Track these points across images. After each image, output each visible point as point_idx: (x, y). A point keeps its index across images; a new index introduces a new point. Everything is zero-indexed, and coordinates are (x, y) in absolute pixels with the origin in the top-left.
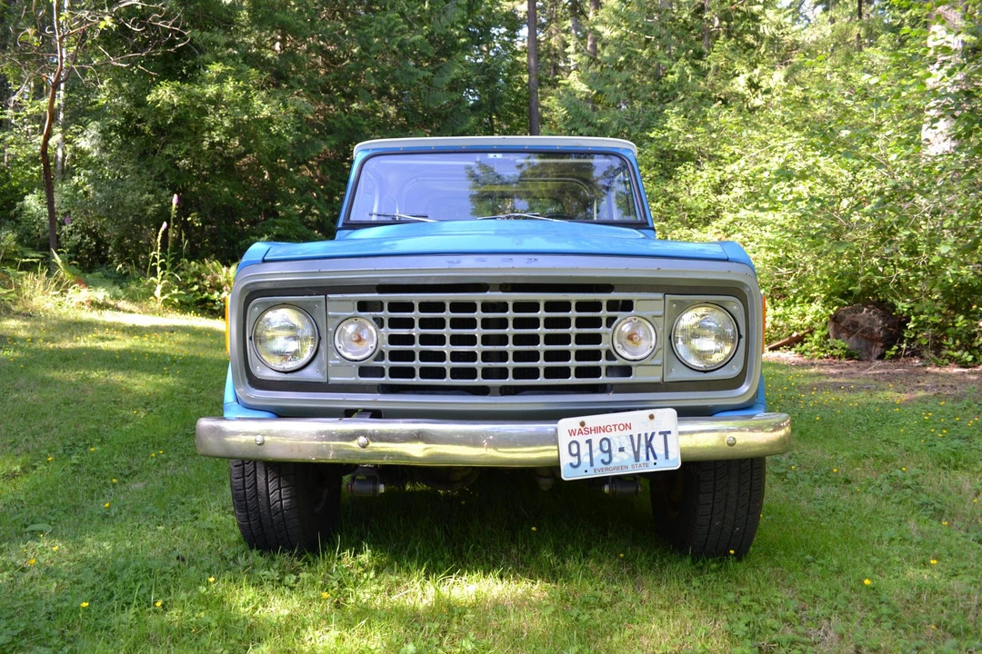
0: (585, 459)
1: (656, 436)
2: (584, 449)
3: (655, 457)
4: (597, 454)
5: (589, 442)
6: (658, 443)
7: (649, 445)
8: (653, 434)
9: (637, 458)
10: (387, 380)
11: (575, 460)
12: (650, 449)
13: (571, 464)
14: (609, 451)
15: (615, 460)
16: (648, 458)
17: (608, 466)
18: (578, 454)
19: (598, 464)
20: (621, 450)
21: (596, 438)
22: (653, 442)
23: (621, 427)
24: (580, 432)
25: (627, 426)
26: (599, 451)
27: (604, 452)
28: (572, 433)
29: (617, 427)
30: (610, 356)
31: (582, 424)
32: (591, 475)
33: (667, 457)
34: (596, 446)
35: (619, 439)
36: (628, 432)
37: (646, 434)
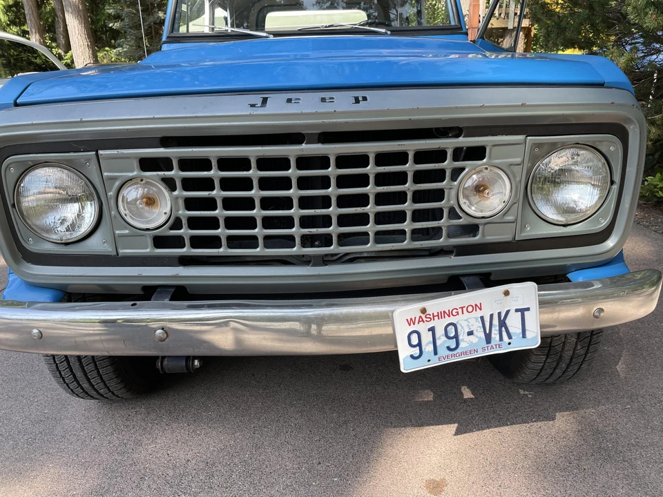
0: (428, 348)
1: (512, 313)
2: (427, 338)
3: (510, 337)
4: (441, 340)
5: (432, 330)
6: (514, 322)
7: (502, 324)
8: (508, 312)
9: (488, 338)
10: (186, 250)
11: (416, 351)
12: (503, 329)
13: (412, 357)
14: (456, 337)
15: (462, 345)
16: (501, 339)
17: (455, 352)
18: (419, 345)
19: (443, 352)
20: (470, 333)
21: (440, 325)
22: (507, 321)
23: (470, 309)
24: (421, 320)
25: (478, 307)
26: (444, 338)
27: (449, 338)
28: (411, 322)
29: (465, 309)
30: (453, 214)
31: (424, 311)
32: (435, 363)
33: (524, 336)
34: (440, 332)
35: (467, 322)
36: (479, 314)
37: (499, 314)
